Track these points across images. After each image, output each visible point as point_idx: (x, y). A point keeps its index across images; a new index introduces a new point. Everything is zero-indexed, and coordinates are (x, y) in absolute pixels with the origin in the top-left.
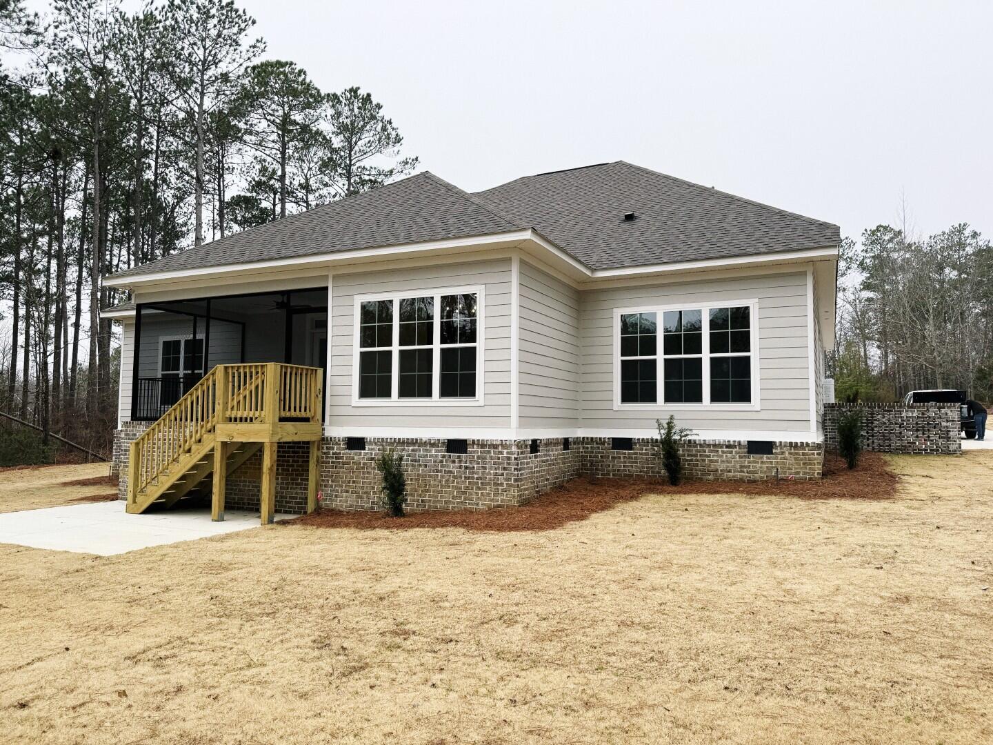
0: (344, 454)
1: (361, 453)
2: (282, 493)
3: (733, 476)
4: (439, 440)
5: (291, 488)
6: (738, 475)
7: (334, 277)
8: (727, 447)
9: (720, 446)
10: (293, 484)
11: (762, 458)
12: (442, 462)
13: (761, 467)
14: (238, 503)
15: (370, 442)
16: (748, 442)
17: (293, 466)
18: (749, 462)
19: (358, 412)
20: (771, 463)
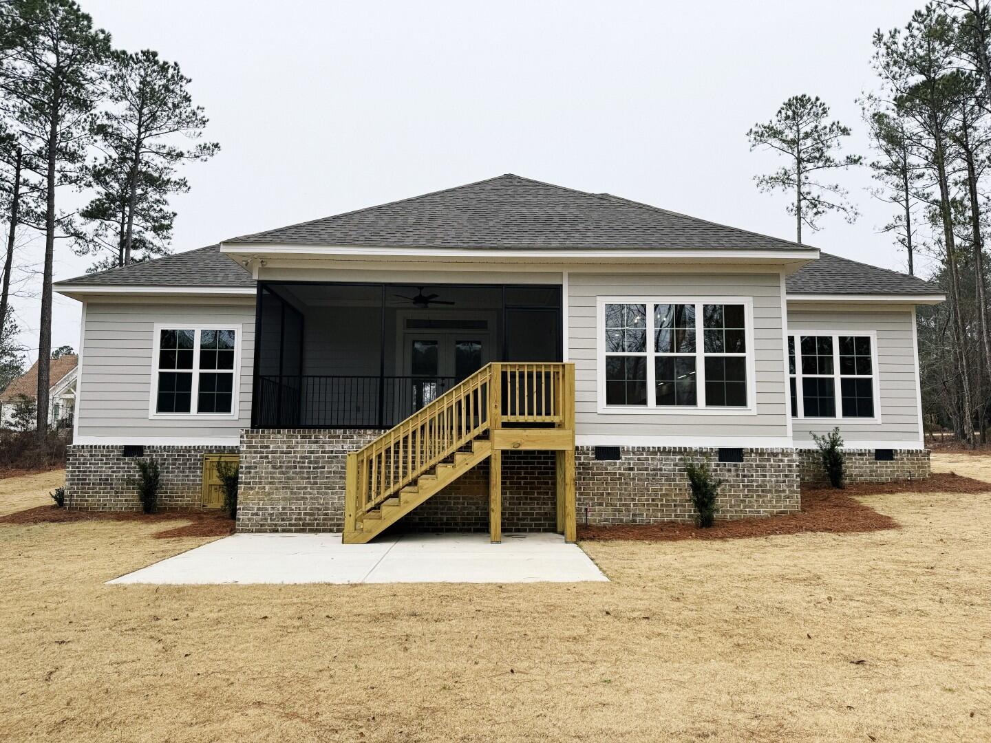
0: (593, 464)
1: (615, 464)
2: (513, 509)
3: (865, 480)
4: (712, 449)
5: (524, 504)
6: (869, 478)
7: (570, 275)
8: (859, 455)
9: (854, 454)
10: (526, 499)
11: (886, 463)
12: (716, 470)
13: (886, 471)
14: (447, 524)
15: (628, 451)
16: (876, 450)
17: (526, 478)
18: (877, 467)
19: (606, 419)
20: (894, 467)
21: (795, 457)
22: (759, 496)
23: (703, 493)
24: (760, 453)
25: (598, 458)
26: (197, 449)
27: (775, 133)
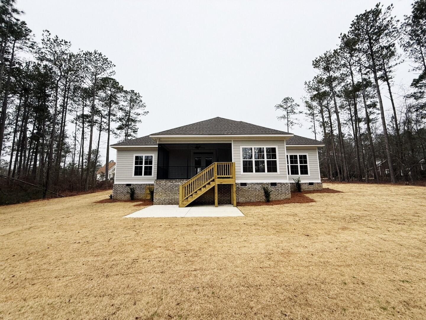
1: (245, 187)
3: (307, 190)
4: (269, 183)
7: (233, 141)
8: (305, 184)
9: (303, 184)
10: (224, 196)
12: (270, 188)
14: (204, 202)
15: (249, 184)
16: (309, 183)
17: (224, 191)
18: (309, 187)
19: (243, 176)
20: (313, 187)
21: (289, 184)
22: (281, 194)
23: (267, 194)
24: (281, 184)
25: (241, 186)
26: (144, 184)
27: (282, 106)
